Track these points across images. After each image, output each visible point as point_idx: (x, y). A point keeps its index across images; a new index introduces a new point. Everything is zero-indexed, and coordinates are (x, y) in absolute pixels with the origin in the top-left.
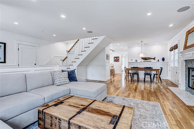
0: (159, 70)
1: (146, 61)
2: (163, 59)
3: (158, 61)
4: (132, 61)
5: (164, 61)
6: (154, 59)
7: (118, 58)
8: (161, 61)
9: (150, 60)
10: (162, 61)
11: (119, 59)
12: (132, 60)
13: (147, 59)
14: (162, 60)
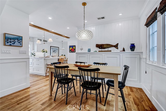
0: (118, 74)
1: (103, 50)
2: (133, 47)
3: (124, 50)
4: (83, 51)
5: (133, 50)
6: (116, 46)
7: (74, 47)
8: (128, 50)
9: (110, 49)
10: (130, 51)
11: (75, 49)
12: (82, 49)
13: (105, 46)
14: (131, 49)
